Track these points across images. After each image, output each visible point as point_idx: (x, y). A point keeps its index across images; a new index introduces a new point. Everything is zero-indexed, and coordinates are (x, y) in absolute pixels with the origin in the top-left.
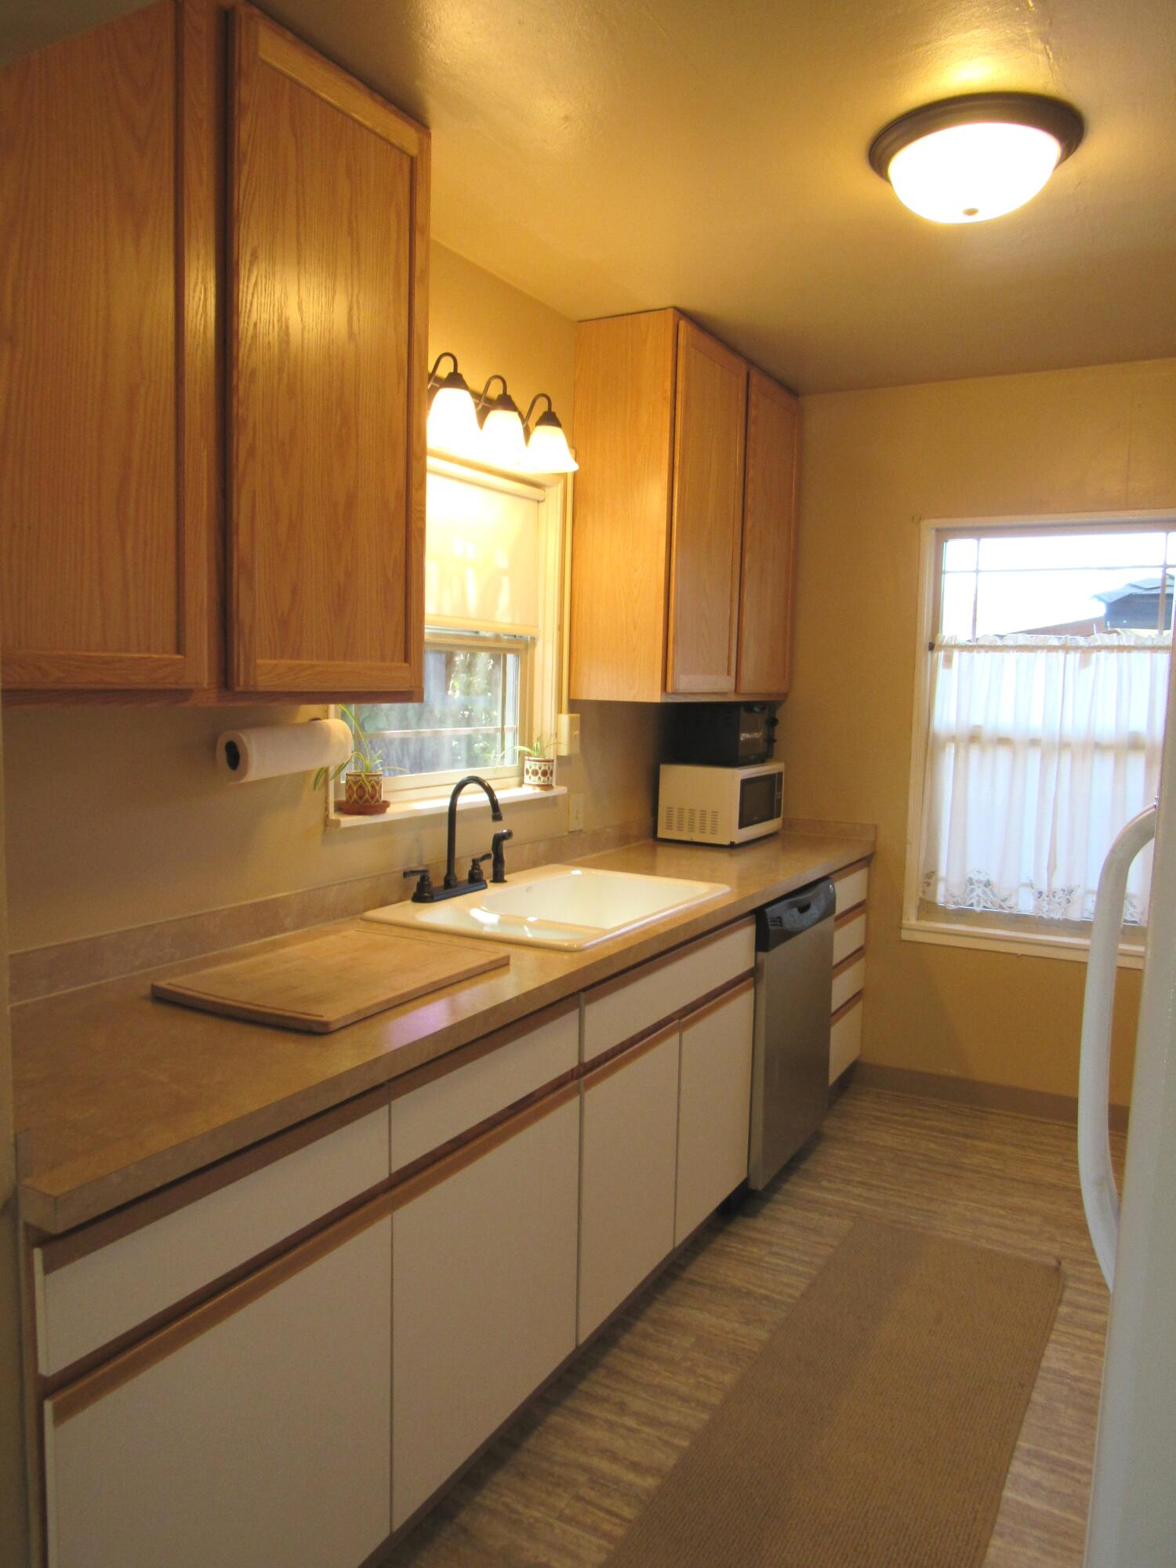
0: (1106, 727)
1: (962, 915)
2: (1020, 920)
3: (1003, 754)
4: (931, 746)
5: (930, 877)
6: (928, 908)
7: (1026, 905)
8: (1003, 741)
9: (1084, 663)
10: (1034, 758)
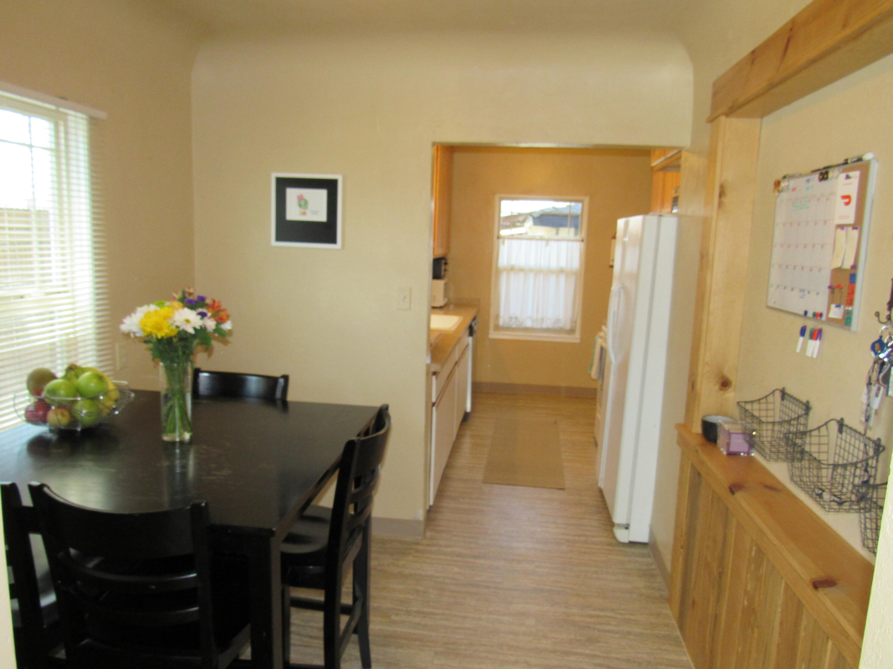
0: (554, 265)
1: (508, 329)
2: (526, 329)
3: (521, 275)
4: (498, 272)
5: (497, 317)
6: (497, 328)
7: (529, 324)
8: (521, 270)
9: (547, 245)
10: (531, 276)
